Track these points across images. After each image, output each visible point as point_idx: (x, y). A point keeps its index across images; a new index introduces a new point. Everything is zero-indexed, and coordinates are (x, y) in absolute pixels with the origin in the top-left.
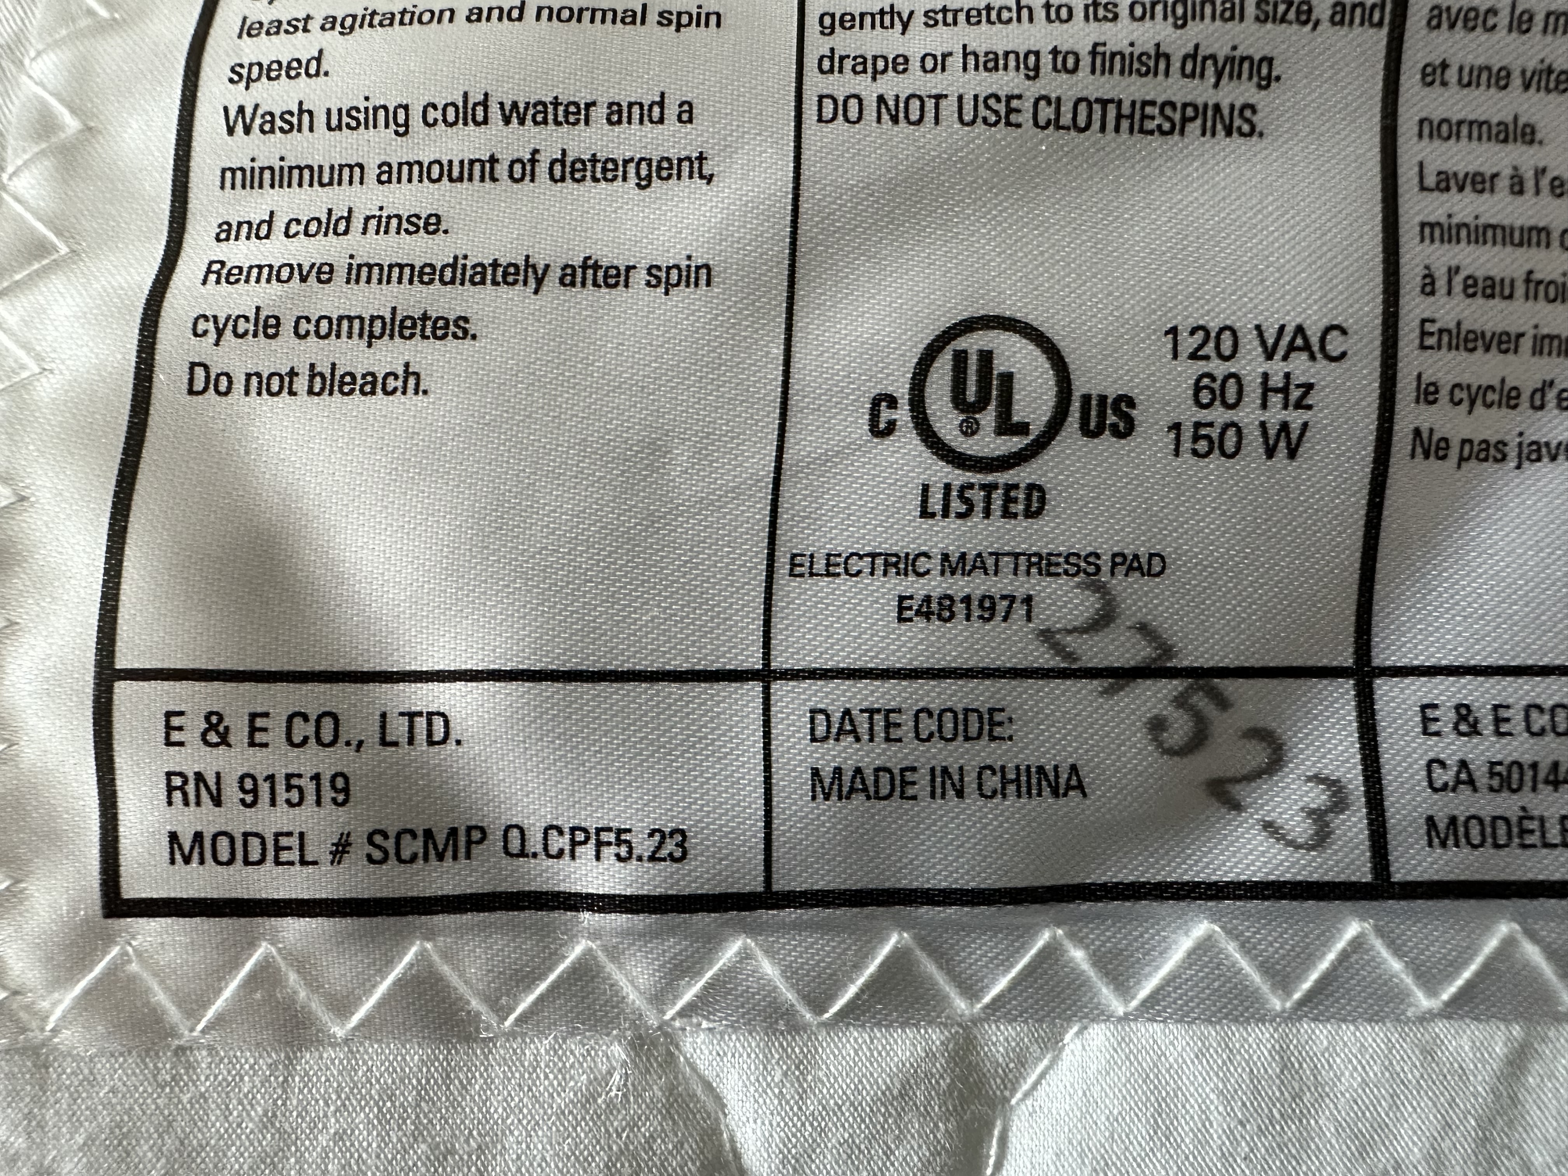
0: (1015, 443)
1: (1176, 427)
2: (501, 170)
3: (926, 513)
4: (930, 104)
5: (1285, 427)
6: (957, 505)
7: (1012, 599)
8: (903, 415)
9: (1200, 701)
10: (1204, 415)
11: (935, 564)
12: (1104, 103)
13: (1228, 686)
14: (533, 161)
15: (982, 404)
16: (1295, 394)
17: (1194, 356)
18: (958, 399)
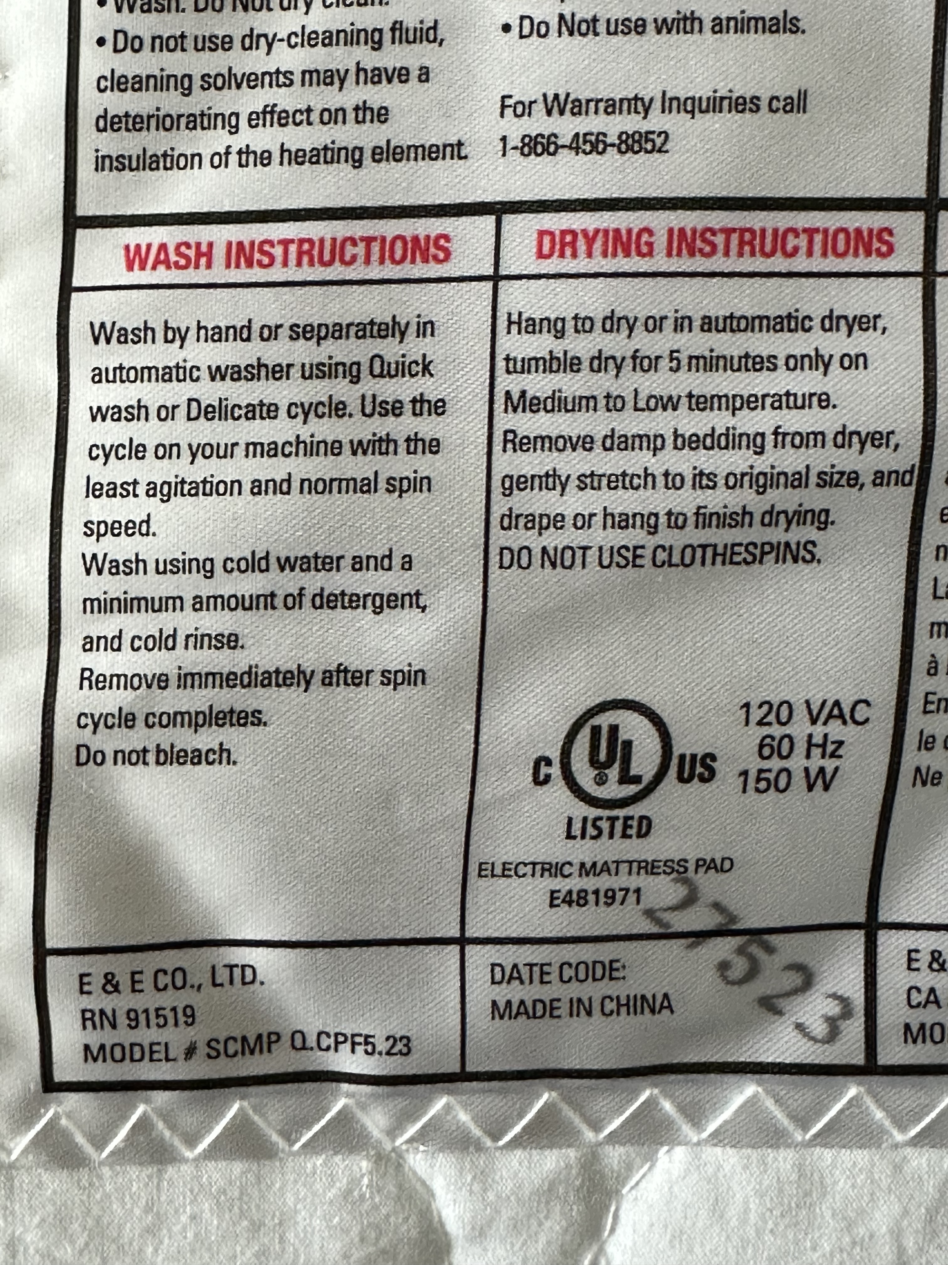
0: (632, 789)
1: (745, 773)
2: (279, 602)
3: (569, 836)
4: (579, 553)
5: (822, 770)
6: (590, 831)
7: (627, 890)
8: (555, 771)
9: (754, 949)
10: (766, 764)
11: (575, 869)
12: (704, 547)
13: (774, 940)
14: (301, 595)
15: (609, 764)
16: (830, 748)
17: (760, 723)
18: (593, 761)
